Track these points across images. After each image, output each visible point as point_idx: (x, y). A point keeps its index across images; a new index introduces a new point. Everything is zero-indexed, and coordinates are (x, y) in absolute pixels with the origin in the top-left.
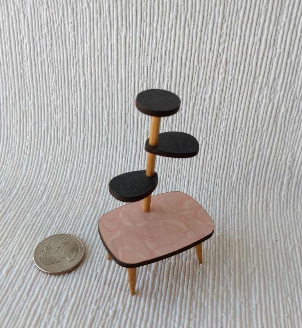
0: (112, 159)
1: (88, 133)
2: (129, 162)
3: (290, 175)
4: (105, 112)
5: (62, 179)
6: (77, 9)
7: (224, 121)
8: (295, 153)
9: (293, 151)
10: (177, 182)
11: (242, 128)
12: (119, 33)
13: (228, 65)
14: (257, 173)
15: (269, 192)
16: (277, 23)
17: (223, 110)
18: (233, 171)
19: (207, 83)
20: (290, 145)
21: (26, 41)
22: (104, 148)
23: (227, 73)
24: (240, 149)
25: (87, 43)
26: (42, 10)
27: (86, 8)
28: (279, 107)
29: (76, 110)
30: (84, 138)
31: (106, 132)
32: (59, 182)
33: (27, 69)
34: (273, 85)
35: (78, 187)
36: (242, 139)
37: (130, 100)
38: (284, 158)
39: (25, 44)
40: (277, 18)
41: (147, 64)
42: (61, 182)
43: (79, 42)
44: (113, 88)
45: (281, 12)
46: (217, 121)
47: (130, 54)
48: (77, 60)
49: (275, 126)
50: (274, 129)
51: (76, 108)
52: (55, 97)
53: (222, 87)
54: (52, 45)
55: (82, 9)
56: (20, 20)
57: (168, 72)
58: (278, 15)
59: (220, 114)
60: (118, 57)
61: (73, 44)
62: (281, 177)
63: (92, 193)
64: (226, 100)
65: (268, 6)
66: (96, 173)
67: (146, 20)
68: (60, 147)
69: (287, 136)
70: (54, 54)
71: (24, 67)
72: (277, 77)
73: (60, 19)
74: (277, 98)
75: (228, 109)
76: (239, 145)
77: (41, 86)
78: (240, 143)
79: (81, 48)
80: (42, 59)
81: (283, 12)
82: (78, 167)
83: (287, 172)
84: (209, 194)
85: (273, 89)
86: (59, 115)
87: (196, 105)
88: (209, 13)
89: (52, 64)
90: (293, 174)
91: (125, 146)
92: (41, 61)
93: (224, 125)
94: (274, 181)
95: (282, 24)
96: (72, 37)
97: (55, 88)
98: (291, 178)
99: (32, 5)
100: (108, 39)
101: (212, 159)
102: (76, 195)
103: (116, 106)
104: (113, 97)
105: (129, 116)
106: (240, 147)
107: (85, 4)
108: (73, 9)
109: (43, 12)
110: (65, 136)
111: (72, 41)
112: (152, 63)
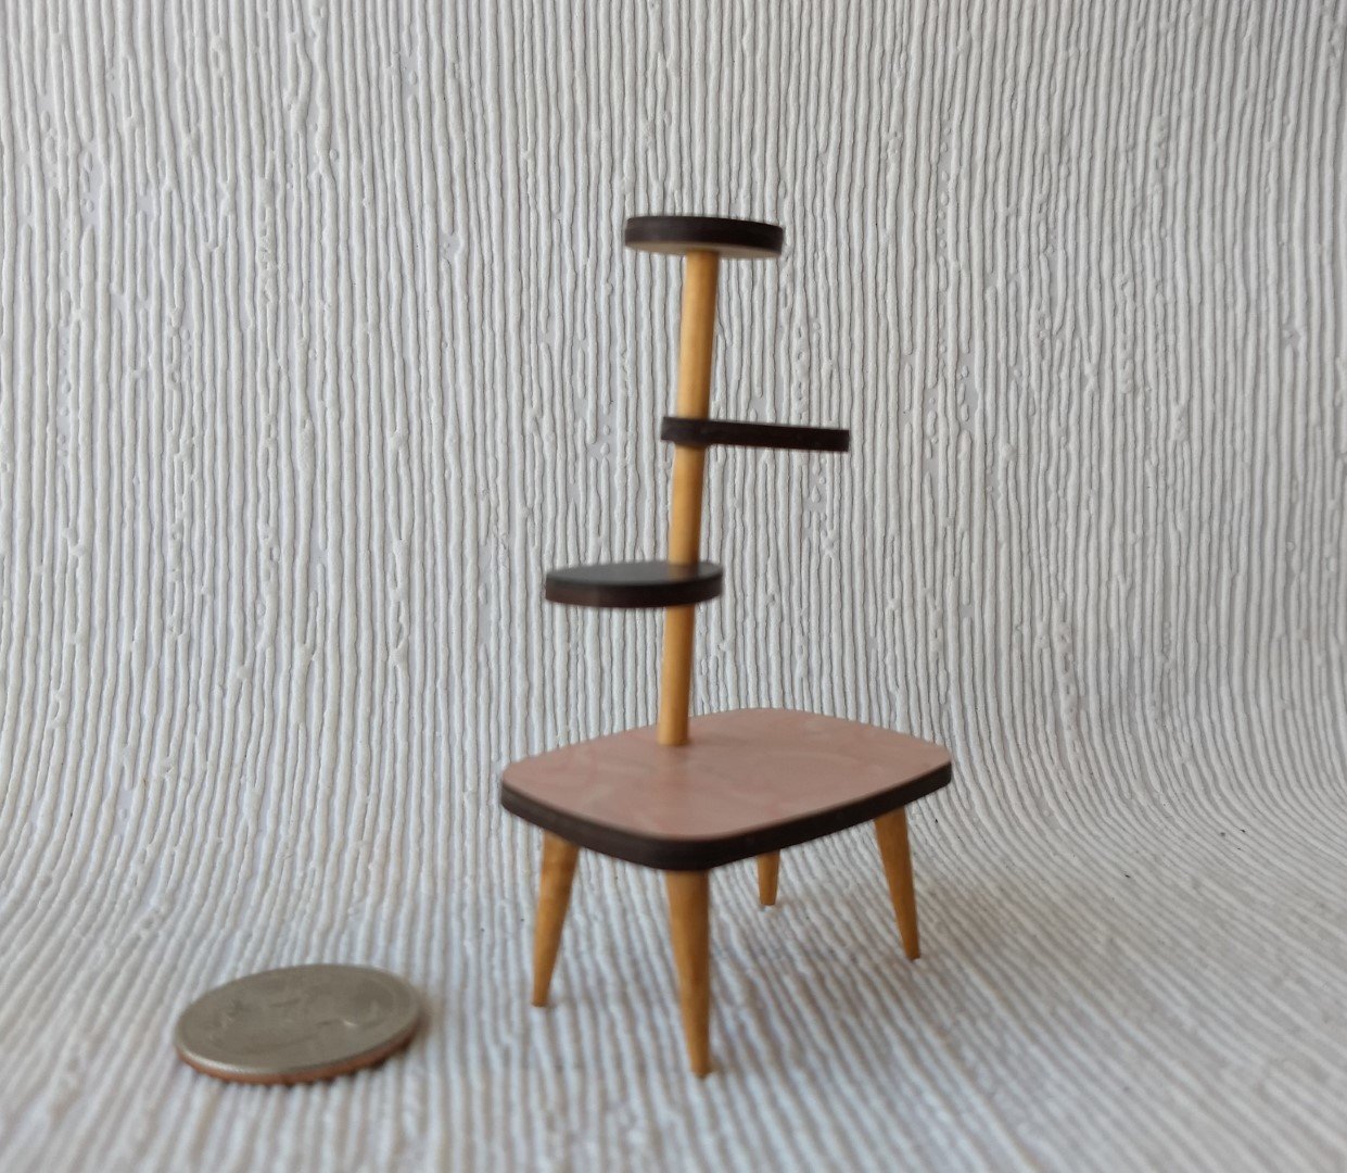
0: (435, 728)
1: (324, 644)
2: (504, 729)
3: (1073, 690)
4: (396, 548)
5: (219, 833)
6: (288, 186)
7: (828, 523)
8: (1069, 604)
9: (1061, 596)
11: (889, 539)
12: (441, 251)
13: (815, 326)
14: (968, 701)
16: (935, 185)
17: (821, 480)
18: (891, 707)
19: (757, 390)
20: (1049, 577)
21: (78, 314)
22: (396, 695)
23: (814, 351)
24: (898, 619)
25: (322, 298)
26: (154, 202)
27: (320, 179)
28: (989, 446)
29: (271, 558)
30: (309, 667)
31: (400, 630)
32: (208, 848)
33: (73, 420)
34: (958, 376)
35: (300, 850)
36: (896, 577)
37: (491, 485)
38: (1040, 627)
39: (72, 326)
40: (934, 168)
41: (549, 348)
42: (217, 846)
43: (293, 297)
44: (426, 448)
45: (943, 147)
46: (806, 524)
47: (487, 321)
48: (281, 361)
49: (990, 513)
50: (989, 524)
51: (271, 550)
52: (181, 514)
53: (805, 399)
54: (182, 316)
55: (307, 182)
56: (62, 240)
57: (623, 368)
58: (934, 159)
59: (814, 496)
60: (442, 334)
61: (270, 307)
62: (1048, 700)
63: (370, 858)
65: (904, 130)
66: (373, 790)
67: (536, 203)
68: (202, 716)
69: (1034, 544)
70: (190, 348)
71: (61, 412)
72: (964, 348)
73: (220, 223)
74: (977, 416)
75: (836, 474)
76: (891, 605)
77: (126, 479)
78: (893, 596)
79: (301, 316)
80: (139, 373)
81: (948, 149)
82: (287, 782)
83: (1061, 679)
85: (961, 389)
86: (196, 586)
87: (730, 474)
88: (734, 169)
89: (181, 389)
90: (1081, 684)
91: (483, 671)
92: (135, 383)
93: (831, 534)
94: (1029, 720)
95: (951, 185)
96: (264, 282)
97: (186, 476)
98: (1079, 703)
99: (115, 182)
100: (402, 277)
101: (809, 672)
102: (299, 874)
103: (438, 517)
104: (427, 486)
105: (493, 552)
106: (897, 612)
107: (320, 167)
108: (273, 185)
109: (156, 206)
110: (225, 670)
111: (264, 293)
112: (568, 343)
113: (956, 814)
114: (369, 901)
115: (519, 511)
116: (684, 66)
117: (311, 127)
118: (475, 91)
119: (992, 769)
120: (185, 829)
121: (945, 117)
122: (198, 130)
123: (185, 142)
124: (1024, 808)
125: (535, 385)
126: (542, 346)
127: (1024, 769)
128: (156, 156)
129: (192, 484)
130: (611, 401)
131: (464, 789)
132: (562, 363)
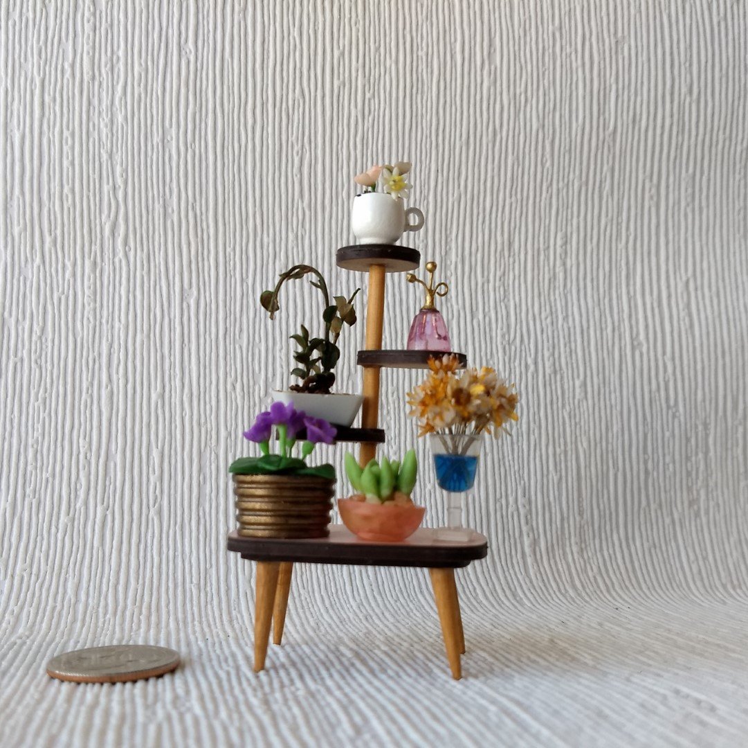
0: (175, 550)
1: (114, 505)
2: (214, 552)
3: (531, 535)
4: (155, 454)
6: (103, 264)
7: (393, 441)
8: (527, 488)
9: (522, 482)
10: (327, 577)
11: (427, 450)
12: (184, 297)
15: (507, 573)
16: (445, 267)
17: (388, 418)
19: (353, 370)
20: (515, 472)
22: (153, 533)
24: (433, 495)
25: (120, 321)
26: (30, 271)
27: (120, 261)
29: (86, 458)
30: (105, 517)
31: (156, 498)
32: (49, 608)
35: (101, 610)
37: (208, 419)
38: (511, 500)
40: (444, 259)
41: (241, 347)
42: (54, 608)
43: (104, 321)
44: (173, 400)
45: (448, 247)
47: (208, 333)
48: (96, 354)
51: (86, 453)
52: (38, 434)
54: (43, 330)
55: (113, 262)
57: (281, 358)
58: (443, 253)
60: (183, 340)
61: (91, 326)
62: (518, 541)
63: (140, 613)
64: (390, 399)
65: (427, 238)
66: (141, 581)
67: (235, 273)
68: (45, 542)
69: (506, 454)
70: (47, 347)
73: (66, 282)
75: (397, 416)
77: (8, 415)
79: (108, 330)
80: (18, 359)
81: (450, 249)
82: (92, 578)
83: (524, 528)
84: (397, 588)
86: (44, 472)
89: (41, 368)
90: (536, 532)
91: (202, 521)
92: (16, 364)
93: (395, 448)
94: (508, 552)
95: (453, 267)
96: (89, 312)
97: (41, 413)
98: (535, 543)
100: (163, 311)
102: (101, 620)
103: (179, 436)
104: (173, 420)
105: (208, 455)
106: (432, 491)
107: (121, 254)
108: (95, 263)
109: (31, 273)
110: (58, 518)
111: (88, 319)
112: (251, 344)
113: (468, 598)
114: (142, 630)
115: (223, 433)
116: (313, 206)
117: (116, 235)
118: (204, 217)
119: (487, 576)
120: (36, 600)
121: (448, 232)
122: (56, 234)
123: (48, 239)
124: (506, 596)
125: (233, 367)
126: (237, 346)
127: (505, 577)
128: (32, 247)
129: (44, 418)
130: (274, 375)
131: (191, 582)
132: (248, 355)
